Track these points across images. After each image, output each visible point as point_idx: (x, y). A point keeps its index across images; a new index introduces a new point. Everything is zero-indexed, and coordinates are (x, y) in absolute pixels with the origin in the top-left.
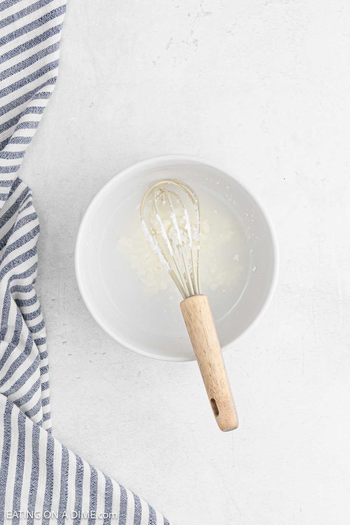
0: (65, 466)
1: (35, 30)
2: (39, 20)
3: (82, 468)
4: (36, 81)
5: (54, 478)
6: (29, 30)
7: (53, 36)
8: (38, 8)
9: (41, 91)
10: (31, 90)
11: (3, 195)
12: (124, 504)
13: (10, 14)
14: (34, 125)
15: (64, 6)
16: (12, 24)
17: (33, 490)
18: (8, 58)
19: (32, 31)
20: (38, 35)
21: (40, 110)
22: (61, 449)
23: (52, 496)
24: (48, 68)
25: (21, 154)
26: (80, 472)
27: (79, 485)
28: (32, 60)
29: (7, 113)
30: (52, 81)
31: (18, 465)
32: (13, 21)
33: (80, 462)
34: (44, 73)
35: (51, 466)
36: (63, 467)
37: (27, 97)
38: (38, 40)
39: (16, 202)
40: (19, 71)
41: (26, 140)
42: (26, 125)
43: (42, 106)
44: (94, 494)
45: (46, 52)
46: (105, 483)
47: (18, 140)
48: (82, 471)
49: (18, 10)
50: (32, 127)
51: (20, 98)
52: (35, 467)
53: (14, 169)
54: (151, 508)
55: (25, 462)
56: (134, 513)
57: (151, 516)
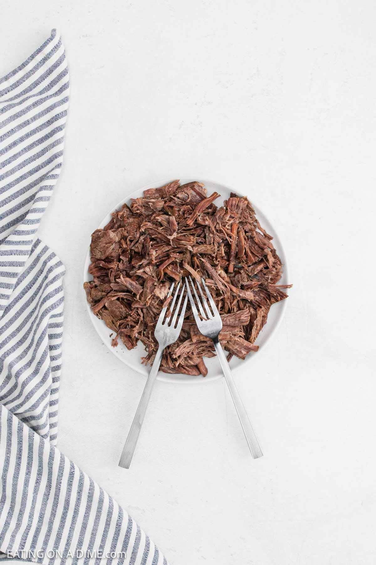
0: (61, 469)
1: (45, 130)
2: (47, 123)
3: (73, 472)
4: (48, 166)
5: (53, 476)
6: (41, 130)
7: (57, 133)
8: (46, 113)
9: (50, 174)
10: (44, 174)
11: (27, 251)
12: (101, 501)
13: (26, 119)
14: (47, 199)
15: (66, 111)
16: (28, 126)
17: (38, 482)
18: (26, 151)
19: (42, 131)
20: (47, 133)
21: (51, 188)
22: (60, 456)
23: (50, 488)
24: (55, 156)
25: (38, 221)
26: (72, 474)
27: (70, 484)
28: (43, 152)
29: (27, 192)
30: (59, 165)
31: (28, 464)
32: (29, 124)
33: (72, 467)
34: (52, 161)
35: (52, 468)
36: (59, 470)
37: (42, 179)
38: (47, 137)
39: (38, 257)
40: (35, 160)
41: (42, 210)
42: (41, 199)
43: (52, 185)
44: (80, 492)
45: (53, 145)
46: (90, 485)
47: (35, 211)
48: (73, 474)
49: (32, 116)
50: (45, 200)
51: (36, 180)
52: (40, 466)
53: (33, 232)
54: (120, 508)
55: (33, 462)
56: (108, 510)
57: (120, 513)
